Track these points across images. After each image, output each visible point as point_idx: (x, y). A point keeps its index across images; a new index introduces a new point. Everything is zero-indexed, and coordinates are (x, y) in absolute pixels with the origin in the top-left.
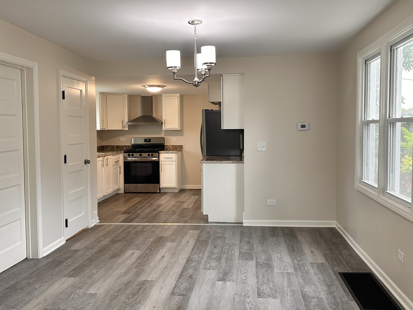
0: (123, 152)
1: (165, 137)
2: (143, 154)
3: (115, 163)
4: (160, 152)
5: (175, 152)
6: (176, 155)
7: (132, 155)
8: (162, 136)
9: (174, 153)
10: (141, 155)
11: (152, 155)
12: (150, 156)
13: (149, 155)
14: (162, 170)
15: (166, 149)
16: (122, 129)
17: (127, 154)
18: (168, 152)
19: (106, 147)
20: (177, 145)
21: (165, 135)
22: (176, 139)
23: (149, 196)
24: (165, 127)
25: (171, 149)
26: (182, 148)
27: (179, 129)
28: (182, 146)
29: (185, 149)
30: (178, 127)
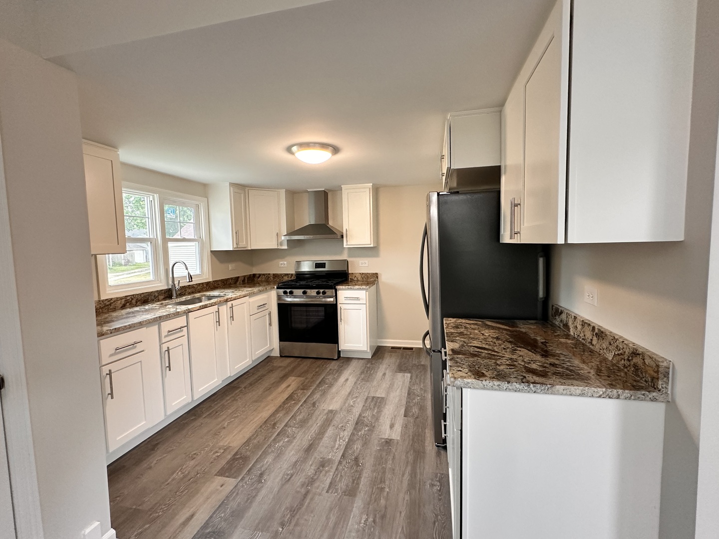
1: (349, 259)
2: (308, 291)
3: (258, 309)
4: (338, 287)
5: (364, 287)
6: (367, 293)
7: (291, 293)
8: (344, 257)
9: (363, 289)
10: (304, 293)
11: (324, 293)
12: (321, 295)
13: (318, 293)
14: (341, 319)
15: (351, 279)
16: (276, 248)
17: (281, 291)
18: (352, 287)
19: (258, 276)
20: (369, 274)
21: (349, 256)
22: (366, 262)
23: (317, 370)
24: (348, 243)
25: (359, 279)
26: (377, 277)
27: (372, 246)
28: (377, 274)
29: (383, 279)
30: (370, 243)
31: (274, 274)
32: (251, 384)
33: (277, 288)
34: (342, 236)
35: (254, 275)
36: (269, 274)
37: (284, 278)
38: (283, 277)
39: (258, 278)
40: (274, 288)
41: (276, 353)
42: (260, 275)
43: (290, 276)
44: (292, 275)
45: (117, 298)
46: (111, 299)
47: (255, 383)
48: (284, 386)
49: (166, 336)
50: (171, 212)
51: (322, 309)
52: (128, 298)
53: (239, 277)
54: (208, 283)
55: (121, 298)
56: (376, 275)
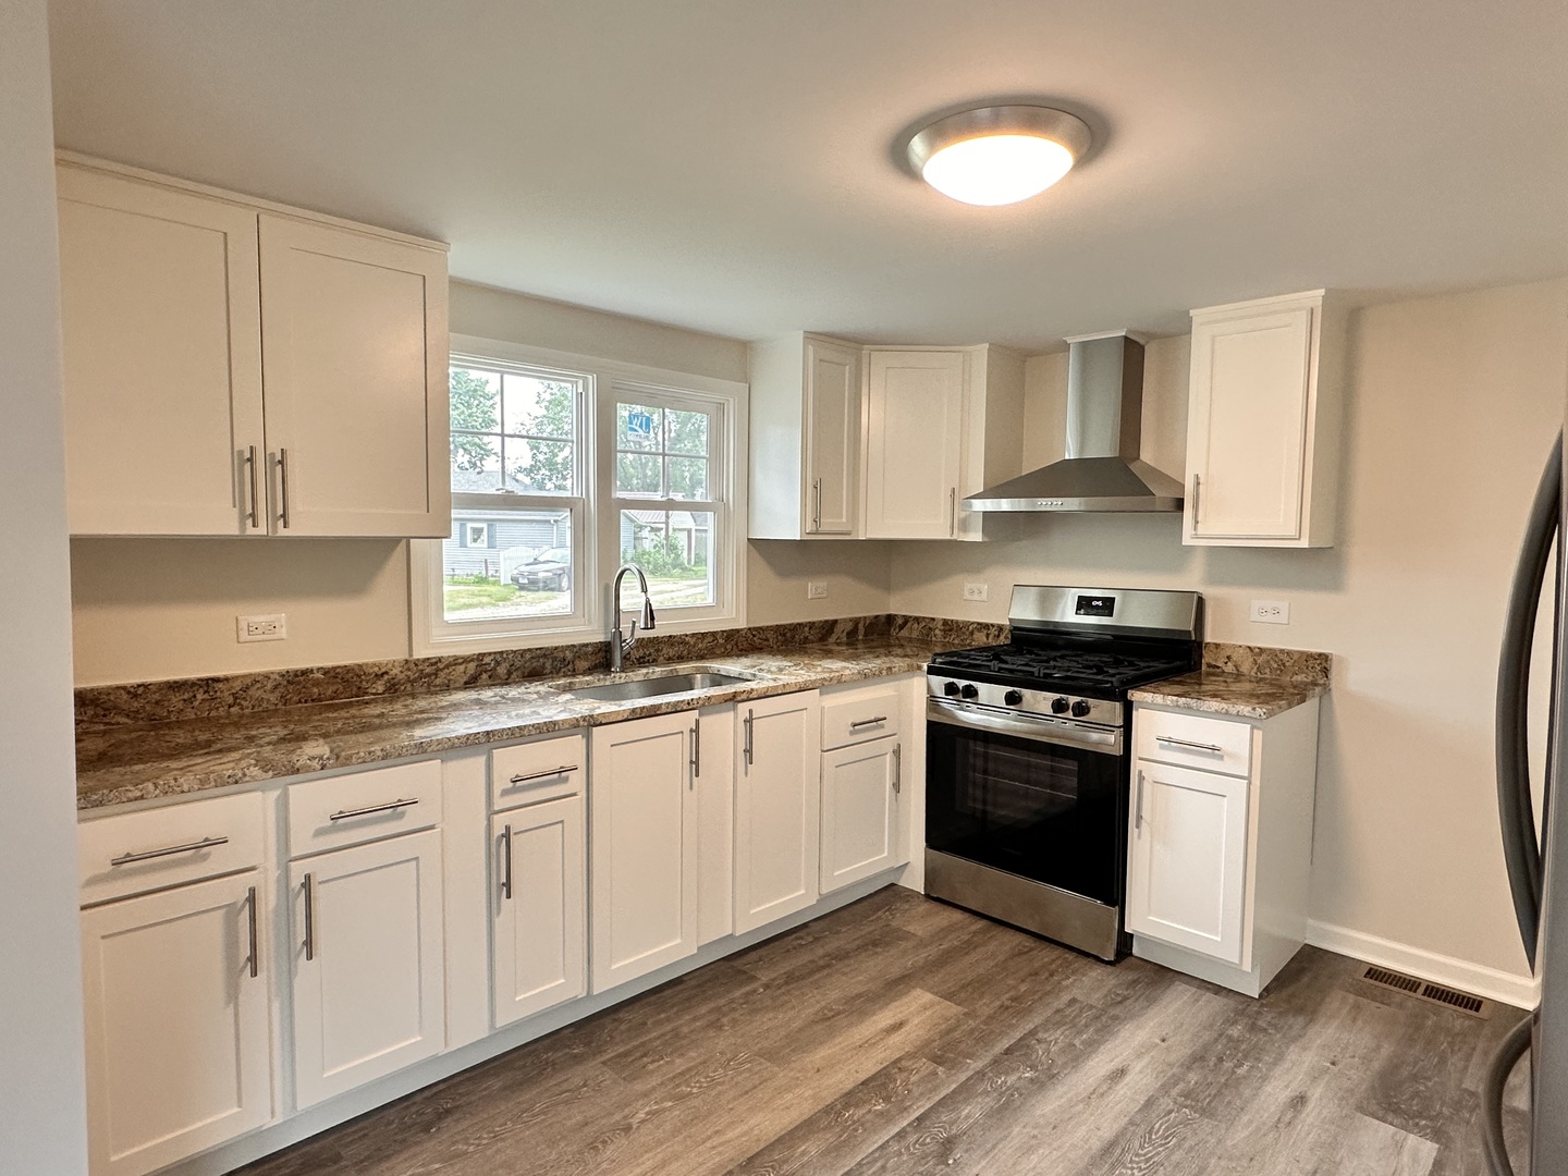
0: (925, 668)
1: (1208, 592)
2: (1027, 693)
3: (852, 733)
4: (1136, 696)
5: (1245, 709)
6: (1258, 734)
7: (971, 693)
8: (1192, 580)
9: (1239, 718)
10: (1012, 699)
11: (1081, 710)
12: (1070, 714)
13: (1059, 707)
14: (1139, 817)
15: (1209, 665)
16: (948, 537)
17: (939, 682)
18: (1192, 702)
19: (900, 622)
20: (1289, 653)
21: (1212, 579)
22: (1284, 606)
23: (1023, 988)
24: (1205, 527)
25: (1244, 669)
26: (1326, 672)
27: (1304, 543)
28: (1324, 658)
29: (1355, 678)
30: (1293, 532)
31: (945, 622)
32: (791, 978)
33: (931, 671)
34: (1179, 504)
35: (890, 618)
36: (933, 619)
37: (977, 635)
38: (972, 633)
39: (902, 627)
40: (919, 668)
41: (915, 881)
42: (906, 619)
43: (993, 631)
44: (1001, 628)
45: (456, 658)
46: (440, 660)
47: (802, 978)
48: (884, 1018)
49: (505, 793)
50: (641, 426)
51: (1072, 766)
52: (487, 660)
53: (835, 622)
54: (731, 635)
55: (466, 660)
56: (1321, 664)
